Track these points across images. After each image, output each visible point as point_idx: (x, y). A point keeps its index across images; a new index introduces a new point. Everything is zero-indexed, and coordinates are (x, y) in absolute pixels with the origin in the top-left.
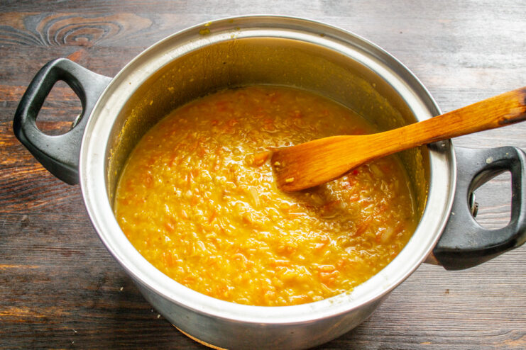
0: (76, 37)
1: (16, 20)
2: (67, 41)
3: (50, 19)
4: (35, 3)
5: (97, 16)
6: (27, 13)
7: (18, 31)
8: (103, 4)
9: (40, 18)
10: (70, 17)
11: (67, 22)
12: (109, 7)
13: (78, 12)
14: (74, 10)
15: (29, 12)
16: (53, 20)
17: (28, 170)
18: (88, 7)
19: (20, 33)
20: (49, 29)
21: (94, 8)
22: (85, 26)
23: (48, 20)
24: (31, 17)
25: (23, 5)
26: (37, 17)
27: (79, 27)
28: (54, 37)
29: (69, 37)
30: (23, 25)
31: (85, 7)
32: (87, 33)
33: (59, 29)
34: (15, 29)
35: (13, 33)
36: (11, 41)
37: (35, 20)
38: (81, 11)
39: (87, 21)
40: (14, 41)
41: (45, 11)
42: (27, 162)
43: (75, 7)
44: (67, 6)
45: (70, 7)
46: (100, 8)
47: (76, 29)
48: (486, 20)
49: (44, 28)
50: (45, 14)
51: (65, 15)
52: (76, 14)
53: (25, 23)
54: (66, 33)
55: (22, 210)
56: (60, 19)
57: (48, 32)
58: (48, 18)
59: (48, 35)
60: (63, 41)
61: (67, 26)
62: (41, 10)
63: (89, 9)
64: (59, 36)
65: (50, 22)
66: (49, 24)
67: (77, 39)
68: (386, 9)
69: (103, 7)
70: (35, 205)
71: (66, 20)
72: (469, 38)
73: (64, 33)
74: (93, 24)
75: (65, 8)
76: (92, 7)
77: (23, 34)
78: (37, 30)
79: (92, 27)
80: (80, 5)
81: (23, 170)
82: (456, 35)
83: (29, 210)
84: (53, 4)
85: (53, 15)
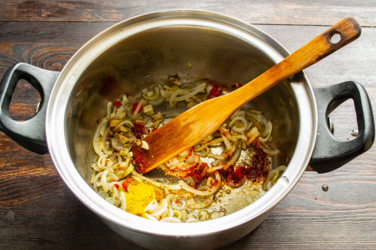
0: (52, 63)
1: (8, 48)
2: (45, 65)
3: (33, 48)
4: (22, 35)
5: (70, 45)
6: (16, 43)
7: (9, 57)
8: (74, 36)
9: (25, 47)
10: (48, 46)
11: (46, 50)
12: (78, 38)
13: (55, 42)
14: (52, 40)
15: (17, 41)
16: (36, 48)
17: (14, 173)
18: (62, 38)
19: (10, 59)
20: (32, 56)
21: (66, 40)
22: (59, 54)
23: (31, 49)
24: (19, 46)
25: (13, 36)
26: (24, 46)
27: (55, 55)
28: (36, 63)
29: (47, 63)
30: (12, 53)
31: (60, 38)
32: (61, 59)
33: (39, 57)
34: (6, 56)
35: (5, 59)
36: (3, 66)
37: (22, 48)
38: (57, 42)
39: (61, 49)
40: (5, 66)
41: (29, 41)
42: (13, 166)
43: (52, 38)
44: (47, 36)
45: (48, 38)
46: (72, 39)
47: (52, 56)
48: (366, 47)
49: (28, 56)
50: (29, 43)
51: (44, 44)
52: (53, 44)
53: (14, 51)
54: (45, 60)
55: (9, 206)
56: (41, 48)
57: (31, 58)
58: (32, 47)
59: (31, 60)
60: (43, 66)
61: (46, 53)
62: (27, 41)
64: (40, 62)
65: (33, 50)
66: (32, 52)
67: (53, 64)
68: (290, 39)
69: (74, 38)
70: (19, 202)
71: (45, 49)
73: (43, 59)
74: (66, 52)
75: (45, 38)
76: (65, 38)
77: (13, 60)
78: (23, 56)
79: (65, 54)
80: (56, 37)
81: (10, 173)
82: (343, 60)
83: (14, 206)
84: (36, 35)
85: (36, 45)
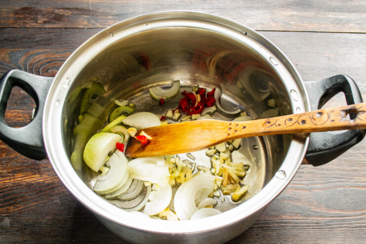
0: (48, 69)
1: (4, 55)
2: (42, 72)
3: (30, 54)
4: (18, 41)
5: (65, 52)
6: (12, 49)
7: (5, 64)
8: (70, 42)
9: (21, 54)
10: (44, 53)
11: (42, 57)
12: (75, 45)
13: (51, 49)
14: (48, 47)
15: (14, 48)
16: (32, 55)
17: (10, 179)
18: (59, 44)
19: (6, 65)
20: (29, 62)
21: (62, 46)
22: (56, 60)
23: (28, 55)
24: (15, 52)
25: (9, 43)
27: (52, 61)
28: (32, 69)
29: (43, 69)
30: (8, 59)
31: (56, 44)
32: (57, 65)
33: (36, 63)
34: (3, 62)
35: (1, 66)
37: (18, 55)
38: (53, 48)
39: (57, 56)
40: (1, 72)
41: (25, 48)
42: (9, 173)
43: (48, 44)
44: (43, 43)
45: (45, 45)
46: (67, 45)
47: (49, 62)
48: (361, 54)
49: (25, 62)
50: (26, 50)
51: (41, 51)
52: (50, 50)
53: (10, 57)
54: (41, 66)
55: (4, 213)
56: (37, 54)
57: (28, 65)
58: (28, 53)
59: (28, 67)
60: (39, 72)
61: (42, 60)
62: (23, 47)
63: (59, 46)
64: (36, 68)
65: (29, 57)
66: (29, 58)
67: (49, 71)
68: (286, 45)
69: (70, 45)
70: (14, 209)
71: (41, 55)
72: (349, 69)
73: (40, 65)
74: (62, 59)
75: (41, 45)
76: (61, 44)
77: (9, 66)
78: (19, 63)
79: (61, 61)
80: (52, 43)
81: (7, 180)
82: (339, 66)
83: (10, 213)
84: (33, 42)
85: (32, 51)
